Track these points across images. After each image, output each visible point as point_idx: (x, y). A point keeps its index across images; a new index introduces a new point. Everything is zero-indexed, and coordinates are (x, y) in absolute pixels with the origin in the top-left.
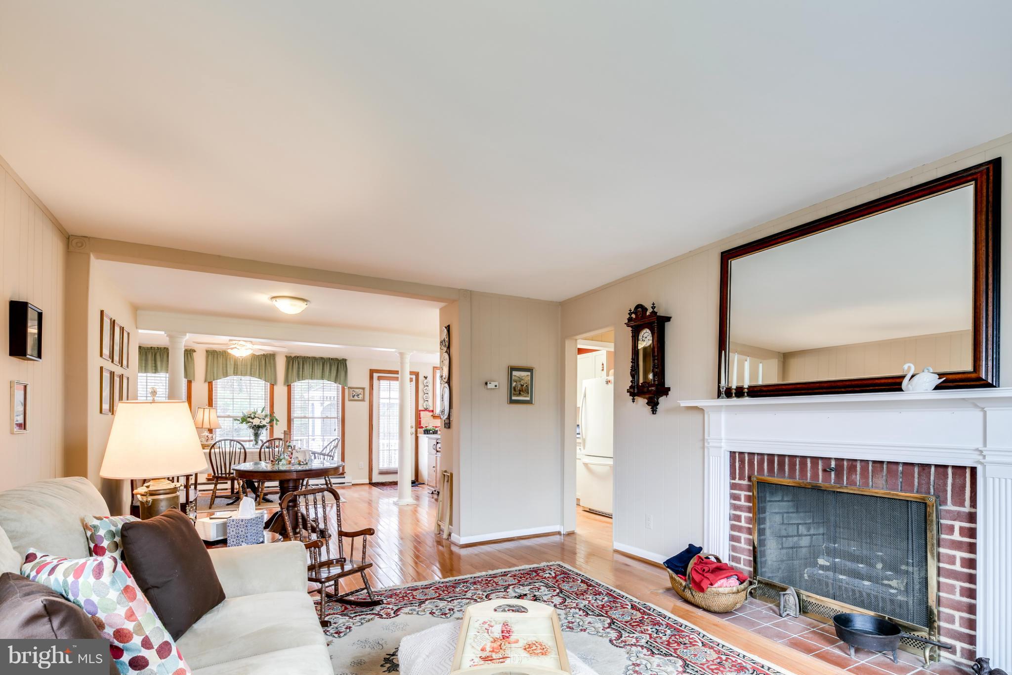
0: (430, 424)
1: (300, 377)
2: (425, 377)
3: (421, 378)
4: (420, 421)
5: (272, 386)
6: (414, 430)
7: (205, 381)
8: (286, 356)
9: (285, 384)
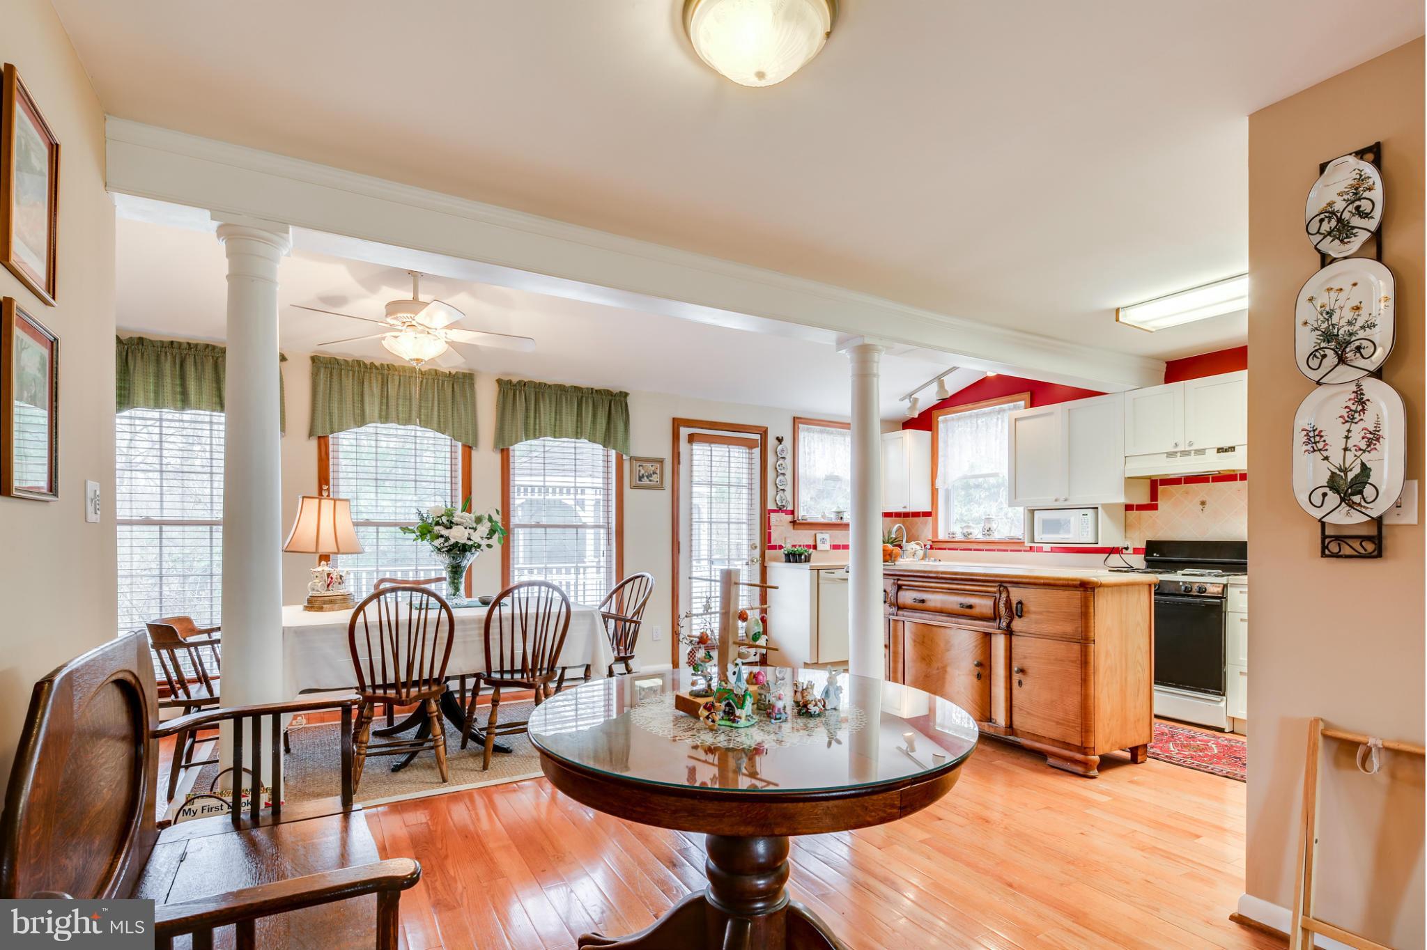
0: (788, 541)
1: (532, 432)
2: (778, 438)
3: (771, 441)
4: (770, 534)
5: (468, 449)
6: (757, 553)
7: (311, 435)
8: (499, 381)
9: (496, 447)
